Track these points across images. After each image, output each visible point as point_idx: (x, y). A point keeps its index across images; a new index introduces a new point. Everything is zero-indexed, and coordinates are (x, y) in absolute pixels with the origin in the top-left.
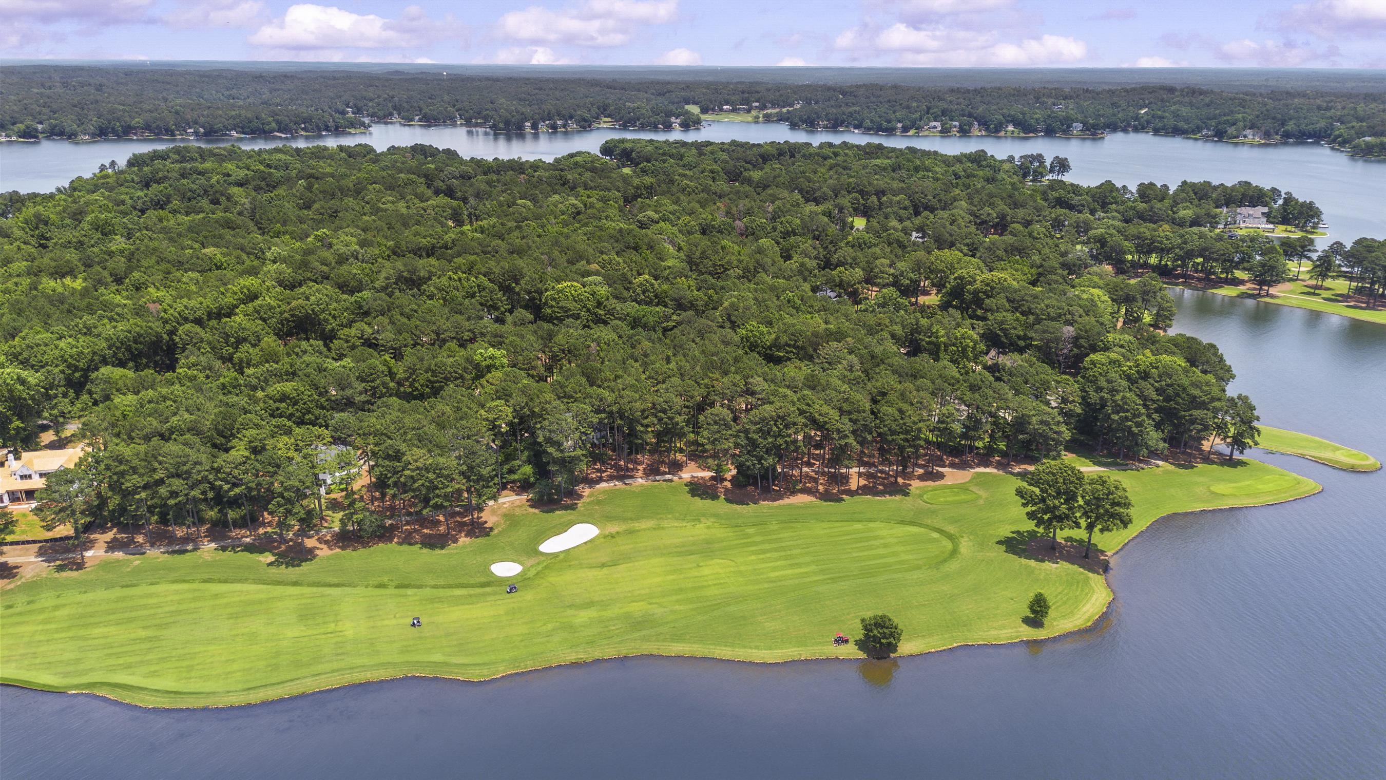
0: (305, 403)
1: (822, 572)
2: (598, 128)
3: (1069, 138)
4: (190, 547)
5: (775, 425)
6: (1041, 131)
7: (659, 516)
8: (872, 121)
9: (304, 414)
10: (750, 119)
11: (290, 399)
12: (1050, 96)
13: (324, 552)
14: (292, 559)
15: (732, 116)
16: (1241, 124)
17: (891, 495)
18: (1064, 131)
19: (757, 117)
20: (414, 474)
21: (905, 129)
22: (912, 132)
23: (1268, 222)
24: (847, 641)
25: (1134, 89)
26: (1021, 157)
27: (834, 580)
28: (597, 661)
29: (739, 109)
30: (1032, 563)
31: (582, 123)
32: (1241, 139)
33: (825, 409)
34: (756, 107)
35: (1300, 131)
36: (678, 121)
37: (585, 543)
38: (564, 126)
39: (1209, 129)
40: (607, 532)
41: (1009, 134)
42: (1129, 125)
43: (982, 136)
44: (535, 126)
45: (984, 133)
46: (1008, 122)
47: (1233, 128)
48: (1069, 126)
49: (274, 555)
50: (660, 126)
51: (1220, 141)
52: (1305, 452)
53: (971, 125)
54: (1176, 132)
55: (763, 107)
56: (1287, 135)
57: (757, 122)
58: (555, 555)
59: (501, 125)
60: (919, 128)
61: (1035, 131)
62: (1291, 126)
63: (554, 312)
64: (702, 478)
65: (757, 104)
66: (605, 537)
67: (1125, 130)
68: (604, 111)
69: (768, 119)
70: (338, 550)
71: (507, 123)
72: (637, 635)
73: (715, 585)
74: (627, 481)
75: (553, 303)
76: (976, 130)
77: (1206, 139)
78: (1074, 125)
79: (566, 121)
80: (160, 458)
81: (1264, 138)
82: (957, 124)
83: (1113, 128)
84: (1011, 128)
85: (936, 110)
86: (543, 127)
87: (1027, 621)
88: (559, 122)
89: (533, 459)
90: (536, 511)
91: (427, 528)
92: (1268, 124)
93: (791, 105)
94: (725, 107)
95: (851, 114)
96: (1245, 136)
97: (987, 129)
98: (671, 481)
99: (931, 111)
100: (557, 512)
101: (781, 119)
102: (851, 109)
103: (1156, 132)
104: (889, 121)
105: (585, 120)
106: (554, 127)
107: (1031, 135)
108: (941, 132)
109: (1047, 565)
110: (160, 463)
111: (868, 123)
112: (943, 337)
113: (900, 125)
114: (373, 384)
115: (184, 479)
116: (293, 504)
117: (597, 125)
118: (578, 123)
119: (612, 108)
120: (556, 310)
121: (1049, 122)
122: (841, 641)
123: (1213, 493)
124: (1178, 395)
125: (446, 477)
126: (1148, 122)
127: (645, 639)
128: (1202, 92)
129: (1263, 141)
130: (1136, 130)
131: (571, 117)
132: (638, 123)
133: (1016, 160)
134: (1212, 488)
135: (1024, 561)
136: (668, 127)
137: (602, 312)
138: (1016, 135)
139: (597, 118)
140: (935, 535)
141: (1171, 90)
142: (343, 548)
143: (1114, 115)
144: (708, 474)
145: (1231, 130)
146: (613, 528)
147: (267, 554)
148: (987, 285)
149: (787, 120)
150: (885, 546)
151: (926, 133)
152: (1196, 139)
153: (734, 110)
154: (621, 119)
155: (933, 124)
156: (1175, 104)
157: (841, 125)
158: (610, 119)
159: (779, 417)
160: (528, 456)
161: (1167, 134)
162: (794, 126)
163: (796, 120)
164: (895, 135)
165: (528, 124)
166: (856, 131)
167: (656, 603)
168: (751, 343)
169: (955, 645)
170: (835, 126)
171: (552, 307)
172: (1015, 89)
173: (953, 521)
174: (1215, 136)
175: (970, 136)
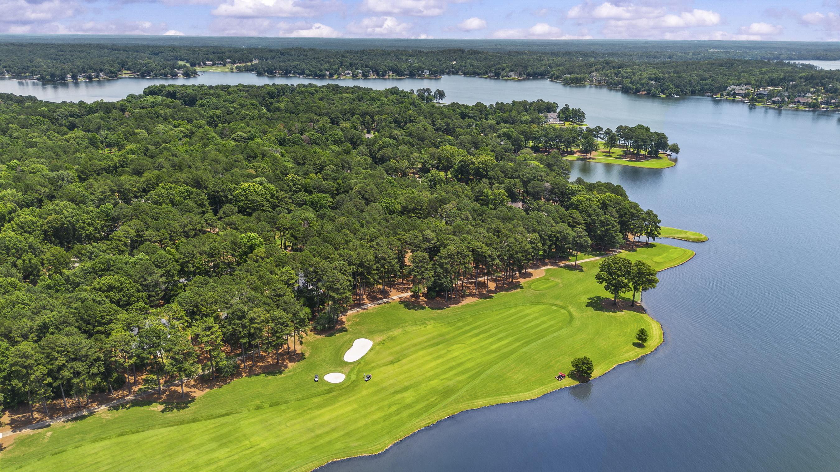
0: (128, 290)
1: (516, 340)
2: (122, 78)
3: (423, 79)
4: (85, 413)
5: (458, 258)
6: (407, 75)
7: (401, 325)
8: (310, 70)
9: (129, 298)
10: (227, 70)
11: (116, 288)
12: (402, 55)
13: (197, 393)
14: (178, 404)
15: (214, 69)
16: (507, 69)
17: (515, 289)
18: (420, 75)
19: (232, 69)
20: (260, 325)
21: (331, 75)
22: (335, 77)
23: (560, 121)
24: (564, 377)
25: (445, 51)
26: (418, 90)
27: (528, 343)
28: (439, 422)
29: (218, 64)
30: (611, 314)
31: (110, 75)
32: (509, 78)
33: (479, 244)
34: (229, 62)
35: (534, 72)
36: (181, 72)
37: (370, 351)
38: (97, 77)
39: (492, 73)
40: (377, 341)
41: (391, 77)
42: (450, 71)
43: (376, 78)
44: (74, 77)
45: (376, 77)
46: (390, 70)
47: (504, 72)
48: (422, 72)
49: (162, 403)
50: (169, 76)
51: (498, 79)
52: (674, 236)
53: (369, 72)
54: (475, 74)
55: (233, 62)
56: (529, 75)
57: (232, 72)
58: (358, 362)
59: (48, 77)
60: (339, 74)
61: (404, 75)
62: (530, 70)
63: (244, 204)
64: (406, 297)
65: (229, 60)
66: (379, 344)
67: (448, 74)
68: (123, 65)
69: (239, 70)
70: (207, 390)
71: (53, 76)
72: (450, 400)
73: (467, 360)
74: (364, 307)
75: (243, 198)
76: (372, 76)
77: (491, 78)
78: (425, 71)
79: (98, 73)
80: (57, 349)
81: (519, 77)
82: (360, 71)
83: (443, 73)
84: (391, 74)
85: (346, 63)
86: (81, 78)
87: (636, 345)
88: (93, 74)
89: (307, 303)
90: (322, 336)
91: (259, 362)
92: (520, 69)
93: (251, 61)
94: (207, 62)
95: (295, 67)
96: (511, 76)
97: (378, 74)
98: (388, 302)
99: (344, 64)
100: (337, 335)
101: (248, 70)
102: (295, 63)
103: (465, 74)
104: (321, 71)
105: (112, 73)
106: (90, 78)
107: (403, 77)
108: (352, 76)
109: (619, 314)
110: (58, 352)
111: (307, 71)
112: (490, 195)
113: (328, 73)
114: (166, 269)
115: (83, 362)
116: (182, 363)
117: (120, 76)
118: (107, 74)
119: (130, 64)
120: (246, 202)
121: (411, 70)
122: (561, 377)
123: (656, 262)
124: (626, 213)
125: (282, 324)
126: (459, 69)
127: (456, 401)
128: (479, 53)
129: (519, 78)
130: (454, 73)
131: (101, 71)
132: (151, 74)
133: (415, 92)
134: (653, 260)
135: (608, 314)
136: (175, 76)
137: (277, 201)
138: (394, 77)
139: (119, 71)
140: (555, 308)
141: (463, 51)
142: (211, 387)
143: (441, 65)
144: (408, 294)
145: (503, 73)
146: (380, 338)
147: (154, 404)
148: (483, 164)
149: (252, 70)
150: (536, 318)
151: (344, 77)
152: (486, 78)
153: (214, 64)
154: (138, 72)
155: (347, 72)
156: (468, 59)
157: (290, 73)
158: (129, 72)
159: (458, 253)
160: (304, 302)
161: (470, 76)
162: (259, 74)
163: (261, 70)
164: (326, 79)
165: (69, 76)
166: (301, 77)
167: (444, 379)
168: (390, 210)
169: (614, 366)
170: (286, 74)
171: (242, 200)
172: (382, 51)
173: (557, 297)
174: (495, 76)
175: (369, 79)
